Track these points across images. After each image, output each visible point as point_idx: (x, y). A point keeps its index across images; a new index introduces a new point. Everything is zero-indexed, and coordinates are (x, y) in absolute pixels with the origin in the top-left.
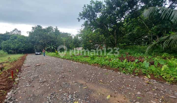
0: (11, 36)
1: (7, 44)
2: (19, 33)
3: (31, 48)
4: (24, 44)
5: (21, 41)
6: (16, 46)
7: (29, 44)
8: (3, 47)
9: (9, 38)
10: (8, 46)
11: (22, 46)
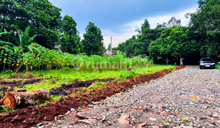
0: (163, 30)
1: (156, 45)
2: (178, 24)
3: (194, 52)
4: (181, 45)
5: (176, 39)
6: (168, 49)
7: (191, 43)
8: (150, 51)
9: (160, 35)
10: (157, 49)
11: (176, 47)
